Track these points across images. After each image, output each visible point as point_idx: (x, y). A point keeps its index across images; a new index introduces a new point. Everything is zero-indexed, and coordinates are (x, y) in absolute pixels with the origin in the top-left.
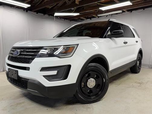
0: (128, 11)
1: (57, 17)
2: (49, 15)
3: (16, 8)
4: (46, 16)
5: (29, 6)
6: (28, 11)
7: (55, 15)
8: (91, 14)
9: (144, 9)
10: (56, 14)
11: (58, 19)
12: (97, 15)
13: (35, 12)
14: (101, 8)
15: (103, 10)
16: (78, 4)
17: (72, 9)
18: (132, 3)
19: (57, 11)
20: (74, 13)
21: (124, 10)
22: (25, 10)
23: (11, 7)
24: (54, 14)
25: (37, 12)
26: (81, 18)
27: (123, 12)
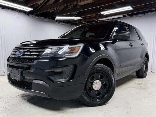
0: (129, 15)
1: (58, 21)
2: (50, 19)
3: (18, 11)
4: (47, 19)
5: (31, 9)
6: (30, 15)
7: (56, 19)
8: (92, 18)
9: (144, 14)
10: (58, 18)
11: (59, 22)
12: (98, 19)
13: (36, 15)
14: (102, 13)
15: (105, 14)
16: (80, 8)
17: (74, 13)
18: (133, 8)
19: (58, 14)
20: (75, 17)
21: (125, 15)
22: (27, 14)
23: (13, 11)
24: (55, 17)
25: (39, 16)
26: (82, 22)
27: (124, 16)
